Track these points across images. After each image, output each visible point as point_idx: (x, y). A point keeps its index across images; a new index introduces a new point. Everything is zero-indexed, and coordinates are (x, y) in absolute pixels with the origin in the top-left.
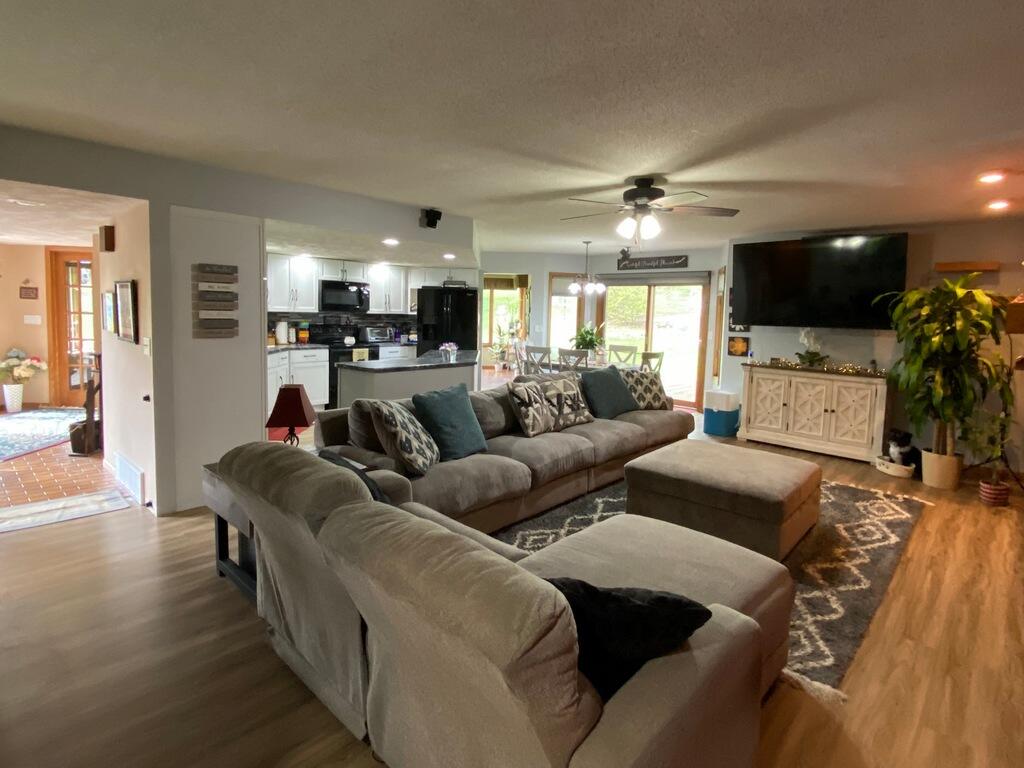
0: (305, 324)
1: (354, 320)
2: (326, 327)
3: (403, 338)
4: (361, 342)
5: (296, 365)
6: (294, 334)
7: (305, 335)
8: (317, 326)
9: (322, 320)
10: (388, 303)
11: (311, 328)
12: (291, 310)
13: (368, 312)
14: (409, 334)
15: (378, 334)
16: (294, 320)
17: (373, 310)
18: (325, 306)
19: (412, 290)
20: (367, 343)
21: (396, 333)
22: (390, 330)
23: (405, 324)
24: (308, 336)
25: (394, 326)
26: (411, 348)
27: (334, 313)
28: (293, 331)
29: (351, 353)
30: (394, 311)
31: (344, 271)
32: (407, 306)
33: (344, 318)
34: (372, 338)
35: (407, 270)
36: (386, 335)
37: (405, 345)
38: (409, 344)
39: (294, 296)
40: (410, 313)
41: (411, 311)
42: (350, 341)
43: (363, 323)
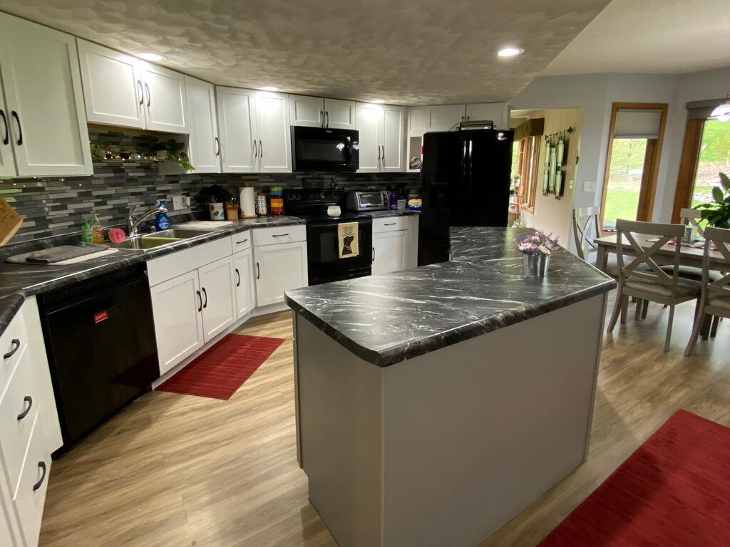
0: (277, 190)
1: (340, 182)
2: (306, 192)
3: (401, 204)
4: (349, 213)
5: (262, 249)
6: (264, 204)
7: (277, 204)
8: (293, 192)
9: (300, 183)
10: (382, 158)
11: (284, 195)
12: (256, 171)
13: (358, 171)
14: (408, 199)
15: (369, 200)
16: (262, 183)
17: (363, 168)
18: (300, 162)
19: (412, 138)
20: (358, 212)
21: (391, 197)
22: (385, 195)
23: (403, 185)
24: (281, 205)
25: (388, 189)
26: (412, 217)
27: (316, 174)
28: (262, 200)
29: (335, 230)
30: (390, 168)
31: (324, 114)
32: (404, 161)
33: (329, 180)
34: (362, 206)
35: (406, 110)
36: (380, 202)
37: (404, 214)
38: (409, 212)
39: (258, 150)
40: (408, 170)
41: (411, 168)
42: (334, 211)
43: (350, 186)
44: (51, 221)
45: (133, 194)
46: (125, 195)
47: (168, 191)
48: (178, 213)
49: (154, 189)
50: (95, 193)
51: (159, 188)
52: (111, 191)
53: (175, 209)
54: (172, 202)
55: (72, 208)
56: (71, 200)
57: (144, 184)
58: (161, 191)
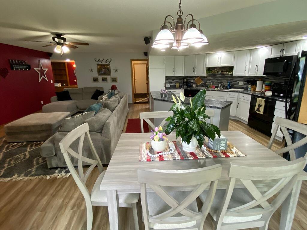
44: (207, 83)
45: (225, 80)
46: (223, 80)
47: (238, 80)
48: (239, 86)
49: (233, 79)
50: (216, 79)
51: (234, 79)
52: (220, 79)
53: (239, 85)
54: (238, 83)
55: (211, 81)
56: (211, 80)
57: (229, 78)
58: (235, 80)
